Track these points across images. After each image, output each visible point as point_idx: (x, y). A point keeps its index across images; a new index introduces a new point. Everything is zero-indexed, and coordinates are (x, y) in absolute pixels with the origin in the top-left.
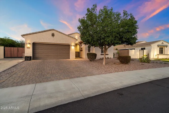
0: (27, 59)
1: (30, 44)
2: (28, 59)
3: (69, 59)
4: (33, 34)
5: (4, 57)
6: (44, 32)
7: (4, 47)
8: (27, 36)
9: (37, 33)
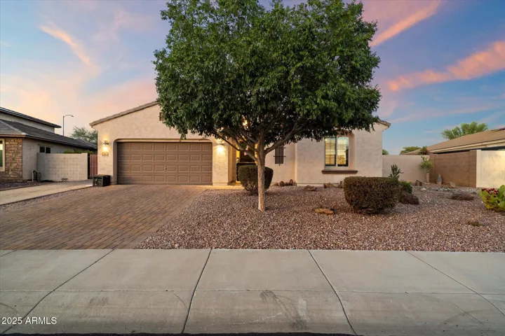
0: (97, 182)
1: (108, 144)
2: (99, 182)
3: (212, 184)
4: (116, 118)
5: (89, 178)
6: (141, 109)
7: (89, 155)
8: (101, 124)
9: (122, 115)
